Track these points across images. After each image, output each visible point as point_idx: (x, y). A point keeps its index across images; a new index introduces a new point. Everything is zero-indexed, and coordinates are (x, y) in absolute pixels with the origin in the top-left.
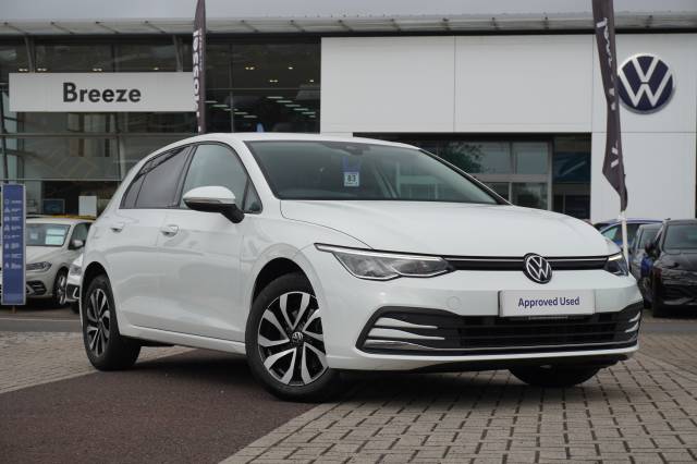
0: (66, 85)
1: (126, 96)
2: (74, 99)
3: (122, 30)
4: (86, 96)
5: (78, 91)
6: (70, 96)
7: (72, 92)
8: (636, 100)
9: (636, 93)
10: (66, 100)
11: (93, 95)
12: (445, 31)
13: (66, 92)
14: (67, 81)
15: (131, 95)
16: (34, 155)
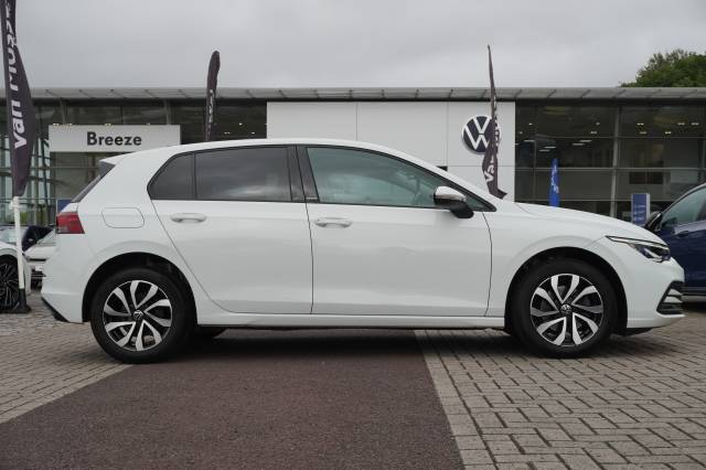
0: (89, 134)
1: (131, 141)
2: (94, 144)
3: (128, 96)
4: (103, 141)
5: (97, 137)
6: (92, 141)
7: (94, 138)
8: (476, 145)
9: (476, 140)
10: (89, 143)
11: (108, 141)
12: (350, 98)
13: (89, 138)
14: (90, 130)
15: (135, 141)
16: (62, 183)
